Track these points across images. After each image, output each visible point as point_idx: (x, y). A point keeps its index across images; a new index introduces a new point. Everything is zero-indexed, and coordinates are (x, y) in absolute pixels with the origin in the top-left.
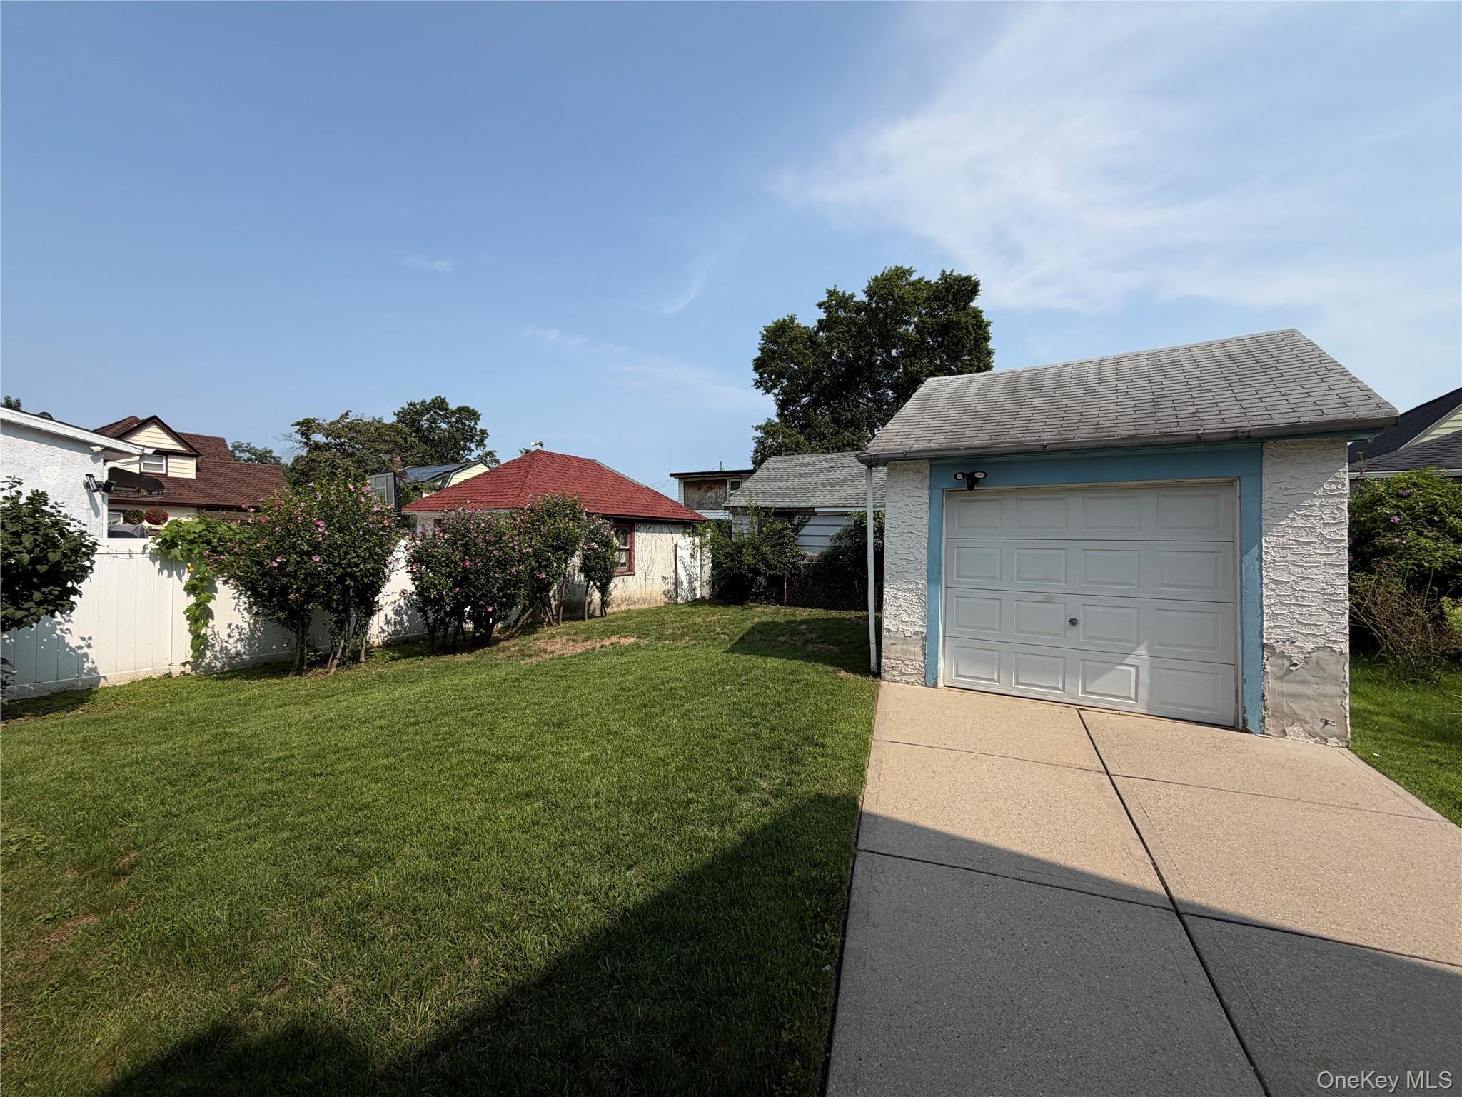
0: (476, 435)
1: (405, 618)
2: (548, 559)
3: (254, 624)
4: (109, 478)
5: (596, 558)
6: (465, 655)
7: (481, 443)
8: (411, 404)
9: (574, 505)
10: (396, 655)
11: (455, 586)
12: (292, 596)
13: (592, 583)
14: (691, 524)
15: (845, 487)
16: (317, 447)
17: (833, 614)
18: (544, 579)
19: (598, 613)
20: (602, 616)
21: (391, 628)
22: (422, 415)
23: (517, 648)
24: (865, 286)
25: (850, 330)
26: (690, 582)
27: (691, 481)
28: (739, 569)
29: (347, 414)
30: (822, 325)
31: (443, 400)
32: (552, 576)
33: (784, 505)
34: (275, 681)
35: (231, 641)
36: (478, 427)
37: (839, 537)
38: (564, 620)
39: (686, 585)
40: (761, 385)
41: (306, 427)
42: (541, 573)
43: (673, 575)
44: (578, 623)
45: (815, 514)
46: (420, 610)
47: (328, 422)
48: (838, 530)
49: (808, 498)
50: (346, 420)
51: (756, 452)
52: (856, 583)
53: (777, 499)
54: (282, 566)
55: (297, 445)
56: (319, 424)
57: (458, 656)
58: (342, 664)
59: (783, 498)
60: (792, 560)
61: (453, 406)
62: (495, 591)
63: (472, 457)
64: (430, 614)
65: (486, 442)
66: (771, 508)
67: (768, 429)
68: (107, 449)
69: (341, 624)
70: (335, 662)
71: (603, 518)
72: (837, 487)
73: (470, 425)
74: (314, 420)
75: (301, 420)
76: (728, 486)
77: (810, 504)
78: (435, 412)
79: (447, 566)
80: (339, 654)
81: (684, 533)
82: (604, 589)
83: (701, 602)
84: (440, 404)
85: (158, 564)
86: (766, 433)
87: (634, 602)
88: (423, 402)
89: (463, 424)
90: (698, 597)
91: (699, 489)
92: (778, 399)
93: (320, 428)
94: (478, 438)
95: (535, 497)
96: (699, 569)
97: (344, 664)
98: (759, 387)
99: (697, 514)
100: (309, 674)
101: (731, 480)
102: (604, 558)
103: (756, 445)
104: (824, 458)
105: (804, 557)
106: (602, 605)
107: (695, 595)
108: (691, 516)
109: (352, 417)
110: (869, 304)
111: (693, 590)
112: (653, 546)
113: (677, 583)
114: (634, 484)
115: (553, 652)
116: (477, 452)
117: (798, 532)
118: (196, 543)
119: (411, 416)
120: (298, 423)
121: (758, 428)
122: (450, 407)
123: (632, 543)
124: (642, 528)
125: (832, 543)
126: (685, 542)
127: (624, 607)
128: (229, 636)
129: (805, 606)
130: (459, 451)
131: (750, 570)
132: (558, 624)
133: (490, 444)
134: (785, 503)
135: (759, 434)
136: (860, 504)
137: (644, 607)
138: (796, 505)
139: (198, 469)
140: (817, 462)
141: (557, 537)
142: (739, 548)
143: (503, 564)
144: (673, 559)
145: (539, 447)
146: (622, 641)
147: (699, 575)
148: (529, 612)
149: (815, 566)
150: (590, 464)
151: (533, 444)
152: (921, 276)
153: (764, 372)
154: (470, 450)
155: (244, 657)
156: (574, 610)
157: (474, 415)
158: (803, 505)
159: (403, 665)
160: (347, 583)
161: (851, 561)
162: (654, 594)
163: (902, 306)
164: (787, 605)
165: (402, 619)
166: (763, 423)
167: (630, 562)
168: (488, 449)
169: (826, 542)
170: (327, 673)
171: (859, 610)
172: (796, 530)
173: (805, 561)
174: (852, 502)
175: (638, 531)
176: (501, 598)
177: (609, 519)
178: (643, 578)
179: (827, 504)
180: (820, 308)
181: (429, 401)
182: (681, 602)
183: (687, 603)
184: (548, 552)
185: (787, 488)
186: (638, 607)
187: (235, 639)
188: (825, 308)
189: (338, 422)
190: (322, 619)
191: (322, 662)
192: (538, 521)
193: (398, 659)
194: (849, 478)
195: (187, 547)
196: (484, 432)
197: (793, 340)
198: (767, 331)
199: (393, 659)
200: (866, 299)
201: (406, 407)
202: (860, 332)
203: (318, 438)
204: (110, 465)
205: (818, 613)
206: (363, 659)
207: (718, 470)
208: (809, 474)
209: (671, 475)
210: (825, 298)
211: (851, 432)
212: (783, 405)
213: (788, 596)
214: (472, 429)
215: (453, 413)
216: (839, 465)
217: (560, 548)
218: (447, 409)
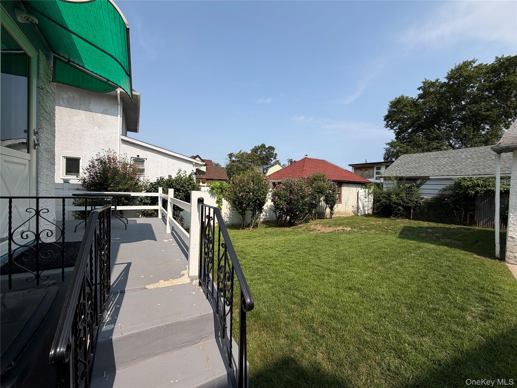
0: (273, 155)
1: (268, 214)
2: (316, 196)
3: (231, 213)
4: (196, 171)
5: (330, 196)
6: (288, 228)
7: (275, 158)
8: (255, 147)
9: (323, 176)
10: (267, 226)
11: (287, 204)
12: (244, 205)
13: (328, 205)
14: (364, 184)
15: (447, 166)
16: (233, 161)
17: (441, 225)
18: (314, 203)
19: (328, 217)
20: (330, 218)
21: (264, 217)
22: (258, 150)
23: (305, 227)
24: (446, 75)
25: (436, 97)
26: (363, 207)
27: (357, 167)
28: (390, 203)
29: (241, 151)
30: (420, 97)
31: (264, 145)
32: (317, 202)
33: (411, 175)
34: (237, 230)
35: (225, 217)
36: (274, 153)
37: (445, 190)
38: (317, 218)
39: (361, 209)
40: (388, 126)
41: (231, 155)
42: (313, 201)
43: (356, 204)
44: (322, 220)
45: (430, 179)
46: (274, 212)
47: (236, 154)
48: (444, 186)
49: (425, 172)
50: (241, 153)
51: (386, 154)
52: (455, 211)
53: (407, 173)
54: (242, 196)
55: (228, 161)
56: (234, 154)
57: (286, 228)
58: (253, 227)
59: (410, 172)
60: (416, 200)
61: (267, 147)
62: (300, 207)
63: (272, 163)
64: (277, 213)
65: (276, 157)
66: (405, 177)
67: (392, 144)
68: (196, 163)
69: (254, 215)
70: (252, 226)
71: (333, 182)
72: (442, 167)
73: (272, 152)
74: (232, 153)
75: (229, 153)
76: (375, 169)
77: (427, 175)
78: (262, 149)
79: (285, 197)
80: (253, 224)
81: (361, 188)
82: (332, 208)
83: (368, 215)
84: (263, 146)
85: (210, 194)
86: (391, 146)
87: (341, 214)
88: (258, 146)
89: (270, 152)
90: (366, 213)
91: (361, 170)
92: (395, 131)
93: (234, 156)
94: (274, 156)
95: (309, 174)
96: (367, 202)
97: (254, 227)
98: (387, 127)
99: (367, 180)
100: (245, 230)
101: (376, 166)
102: (333, 196)
103: (385, 151)
104: (432, 154)
105: (423, 198)
106: (331, 214)
107: (365, 212)
108: (365, 181)
109: (242, 152)
110: (449, 82)
111: (364, 211)
112: (349, 192)
113: (358, 208)
114: (341, 169)
115: (319, 230)
116: (274, 161)
117: (419, 187)
118: (218, 188)
119: (255, 150)
120: (229, 155)
121: (387, 144)
122: (266, 147)
123: (341, 191)
124: (345, 185)
125: (441, 193)
126: (362, 191)
127: (337, 215)
128: (225, 216)
129: (424, 220)
130: (268, 161)
131: (395, 203)
132: (315, 220)
133: (278, 158)
134: (413, 174)
135: (388, 146)
136: (458, 174)
137: (345, 216)
138: (418, 175)
139: (206, 169)
140: (428, 156)
141: (319, 188)
142: (389, 194)
143: (303, 198)
144: (357, 199)
145: (306, 156)
146: (346, 229)
147: (367, 205)
148: (308, 215)
149: (429, 203)
150: (323, 161)
151: (304, 155)
152: (481, 63)
153: (389, 121)
154: (272, 160)
155: (228, 223)
156: (321, 216)
157: (273, 149)
158: (422, 175)
159: (269, 230)
160: (257, 202)
161: (452, 201)
162: (349, 211)
163: (469, 79)
164: (412, 219)
165: (267, 214)
166: (390, 141)
167: (340, 198)
168: (277, 160)
169: (437, 192)
170: (250, 230)
171: (456, 225)
172: (418, 187)
173: (423, 200)
174: (453, 173)
175: (343, 187)
176: (301, 209)
177: (335, 182)
178: (345, 205)
179: (437, 174)
180: (419, 90)
181: (260, 145)
182: (360, 215)
183: (362, 215)
184: (316, 194)
185: (412, 168)
186: (343, 216)
187: (226, 217)
188: (422, 89)
189: (239, 153)
190: (249, 213)
191: (248, 226)
192: (310, 182)
193: (267, 227)
194: (449, 162)
195: (216, 190)
196: (276, 154)
197: (405, 106)
198: (391, 103)
199: (266, 227)
200: (446, 81)
201: (254, 148)
202: (442, 97)
203: (233, 159)
204: (197, 168)
205: (432, 224)
206: (259, 226)
207: (365, 163)
208: (423, 161)
209: (349, 165)
210: (422, 85)
211: (436, 142)
212: (398, 134)
213: (413, 215)
214: (272, 153)
215: (267, 148)
216: (442, 157)
217: (320, 192)
218: (265, 147)
